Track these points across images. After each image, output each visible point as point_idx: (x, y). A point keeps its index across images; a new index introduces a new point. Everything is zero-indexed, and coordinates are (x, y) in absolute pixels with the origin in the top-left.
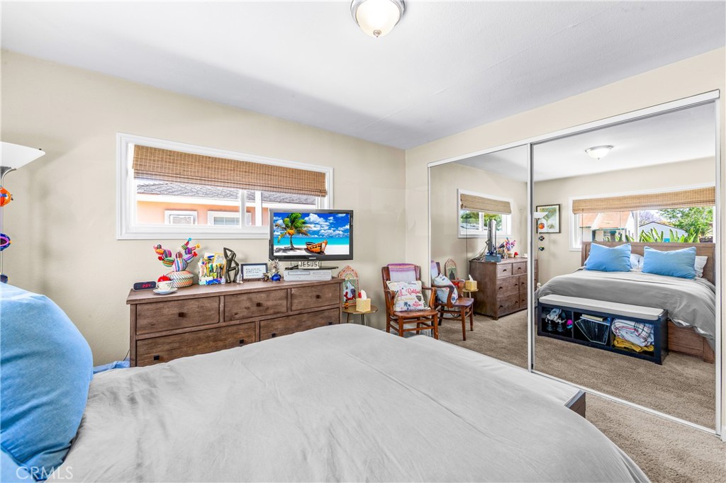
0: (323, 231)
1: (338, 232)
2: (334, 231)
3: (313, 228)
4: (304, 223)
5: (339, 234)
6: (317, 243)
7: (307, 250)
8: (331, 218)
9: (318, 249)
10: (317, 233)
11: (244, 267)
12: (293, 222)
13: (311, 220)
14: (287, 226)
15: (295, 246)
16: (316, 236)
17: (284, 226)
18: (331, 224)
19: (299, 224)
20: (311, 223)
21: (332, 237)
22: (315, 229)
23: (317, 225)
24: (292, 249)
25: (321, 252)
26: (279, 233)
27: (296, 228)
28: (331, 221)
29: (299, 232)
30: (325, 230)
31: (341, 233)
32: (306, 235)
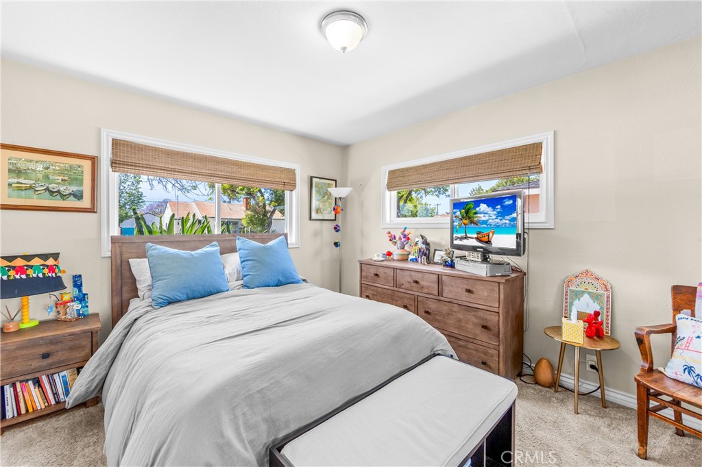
0: (490, 221)
1: (504, 221)
2: (501, 220)
3: (482, 217)
4: (476, 213)
5: (505, 223)
6: (485, 232)
7: (477, 239)
8: (499, 207)
9: (486, 239)
10: (485, 222)
11: (437, 252)
12: (467, 213)
13: (481, 211)
14: (463, 216)
15: (469, 235)
16: (485, 226)
17: (461, 217)
18: (498, 212)
19: (471, 215)
20: (481, 213)
21: (498, 226)
22: (484, 219)
23: (486, 215)
24: (466, 238)
25: (489, 242)
26: (457, 224)
27: (469, 218)
28: (498, 210)
29: (472, 222)
30: (492, 219)
31: (507, 221)
32: (477, 224)
